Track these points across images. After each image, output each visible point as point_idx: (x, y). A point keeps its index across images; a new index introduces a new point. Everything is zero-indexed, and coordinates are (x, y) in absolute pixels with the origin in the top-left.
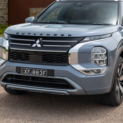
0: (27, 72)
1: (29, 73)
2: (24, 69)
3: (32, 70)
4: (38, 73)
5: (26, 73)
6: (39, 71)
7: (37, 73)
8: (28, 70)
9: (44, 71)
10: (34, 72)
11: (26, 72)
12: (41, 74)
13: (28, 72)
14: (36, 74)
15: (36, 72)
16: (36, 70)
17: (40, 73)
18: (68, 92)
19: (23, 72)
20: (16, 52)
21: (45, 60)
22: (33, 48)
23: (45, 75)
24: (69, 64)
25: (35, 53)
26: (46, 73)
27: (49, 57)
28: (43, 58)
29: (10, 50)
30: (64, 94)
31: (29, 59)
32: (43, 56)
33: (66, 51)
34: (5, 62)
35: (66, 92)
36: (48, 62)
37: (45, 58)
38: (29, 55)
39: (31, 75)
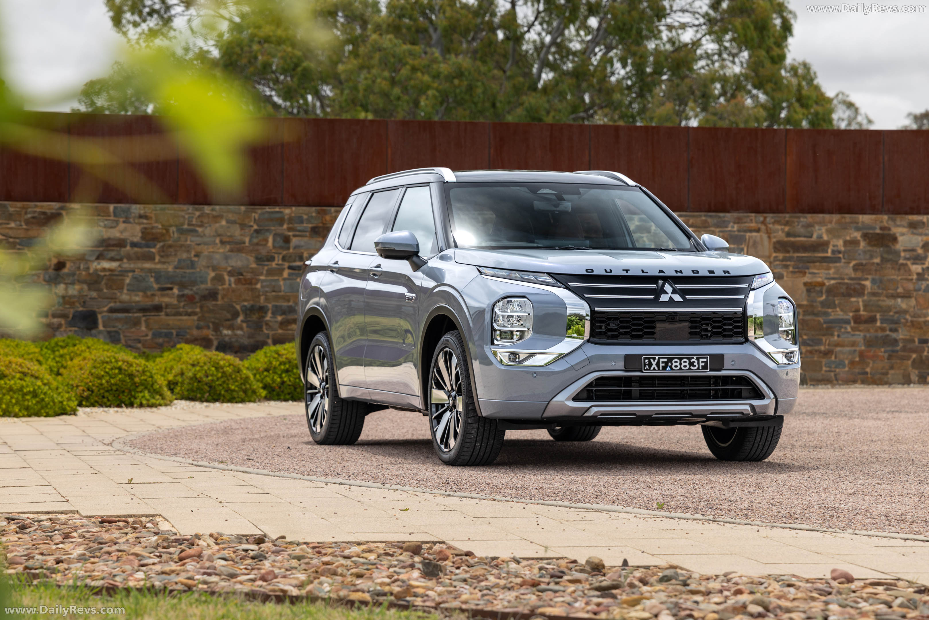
0: (658, 364)
1: (664, 368)
2: (649, 359)
3: (670, 360)
4: (687, 364)
5: (654, 369)
6: (689, 359)
7: (685, 366)
8: (661, 360)
9: (701, 360)
10: (678, 364)
11: (654, 365)
12: (695, 366)
13: (661, 365)
14: (681, 369)
15: (681, 364)
16: (681, 359)
17: (691, 364)
18: (752, 407)
19: (647, 367)
20: (616, 319)
21: (696, 333)
22: (665, 304)
23: (705, 368)
24: (747, 340)
25: (671, 317)
26: (706, 363)
27: (707, 324)
28: (691, 328)
29: (593, 313)
30: (745, 412)
31: (653, 333)
32: (691, 322)
33: (740, 309)
34: (580, 347)
35: (748, 407)
36: (702, 336)
37: (696, 327)
38: (653, 322)
39: (668, 372)
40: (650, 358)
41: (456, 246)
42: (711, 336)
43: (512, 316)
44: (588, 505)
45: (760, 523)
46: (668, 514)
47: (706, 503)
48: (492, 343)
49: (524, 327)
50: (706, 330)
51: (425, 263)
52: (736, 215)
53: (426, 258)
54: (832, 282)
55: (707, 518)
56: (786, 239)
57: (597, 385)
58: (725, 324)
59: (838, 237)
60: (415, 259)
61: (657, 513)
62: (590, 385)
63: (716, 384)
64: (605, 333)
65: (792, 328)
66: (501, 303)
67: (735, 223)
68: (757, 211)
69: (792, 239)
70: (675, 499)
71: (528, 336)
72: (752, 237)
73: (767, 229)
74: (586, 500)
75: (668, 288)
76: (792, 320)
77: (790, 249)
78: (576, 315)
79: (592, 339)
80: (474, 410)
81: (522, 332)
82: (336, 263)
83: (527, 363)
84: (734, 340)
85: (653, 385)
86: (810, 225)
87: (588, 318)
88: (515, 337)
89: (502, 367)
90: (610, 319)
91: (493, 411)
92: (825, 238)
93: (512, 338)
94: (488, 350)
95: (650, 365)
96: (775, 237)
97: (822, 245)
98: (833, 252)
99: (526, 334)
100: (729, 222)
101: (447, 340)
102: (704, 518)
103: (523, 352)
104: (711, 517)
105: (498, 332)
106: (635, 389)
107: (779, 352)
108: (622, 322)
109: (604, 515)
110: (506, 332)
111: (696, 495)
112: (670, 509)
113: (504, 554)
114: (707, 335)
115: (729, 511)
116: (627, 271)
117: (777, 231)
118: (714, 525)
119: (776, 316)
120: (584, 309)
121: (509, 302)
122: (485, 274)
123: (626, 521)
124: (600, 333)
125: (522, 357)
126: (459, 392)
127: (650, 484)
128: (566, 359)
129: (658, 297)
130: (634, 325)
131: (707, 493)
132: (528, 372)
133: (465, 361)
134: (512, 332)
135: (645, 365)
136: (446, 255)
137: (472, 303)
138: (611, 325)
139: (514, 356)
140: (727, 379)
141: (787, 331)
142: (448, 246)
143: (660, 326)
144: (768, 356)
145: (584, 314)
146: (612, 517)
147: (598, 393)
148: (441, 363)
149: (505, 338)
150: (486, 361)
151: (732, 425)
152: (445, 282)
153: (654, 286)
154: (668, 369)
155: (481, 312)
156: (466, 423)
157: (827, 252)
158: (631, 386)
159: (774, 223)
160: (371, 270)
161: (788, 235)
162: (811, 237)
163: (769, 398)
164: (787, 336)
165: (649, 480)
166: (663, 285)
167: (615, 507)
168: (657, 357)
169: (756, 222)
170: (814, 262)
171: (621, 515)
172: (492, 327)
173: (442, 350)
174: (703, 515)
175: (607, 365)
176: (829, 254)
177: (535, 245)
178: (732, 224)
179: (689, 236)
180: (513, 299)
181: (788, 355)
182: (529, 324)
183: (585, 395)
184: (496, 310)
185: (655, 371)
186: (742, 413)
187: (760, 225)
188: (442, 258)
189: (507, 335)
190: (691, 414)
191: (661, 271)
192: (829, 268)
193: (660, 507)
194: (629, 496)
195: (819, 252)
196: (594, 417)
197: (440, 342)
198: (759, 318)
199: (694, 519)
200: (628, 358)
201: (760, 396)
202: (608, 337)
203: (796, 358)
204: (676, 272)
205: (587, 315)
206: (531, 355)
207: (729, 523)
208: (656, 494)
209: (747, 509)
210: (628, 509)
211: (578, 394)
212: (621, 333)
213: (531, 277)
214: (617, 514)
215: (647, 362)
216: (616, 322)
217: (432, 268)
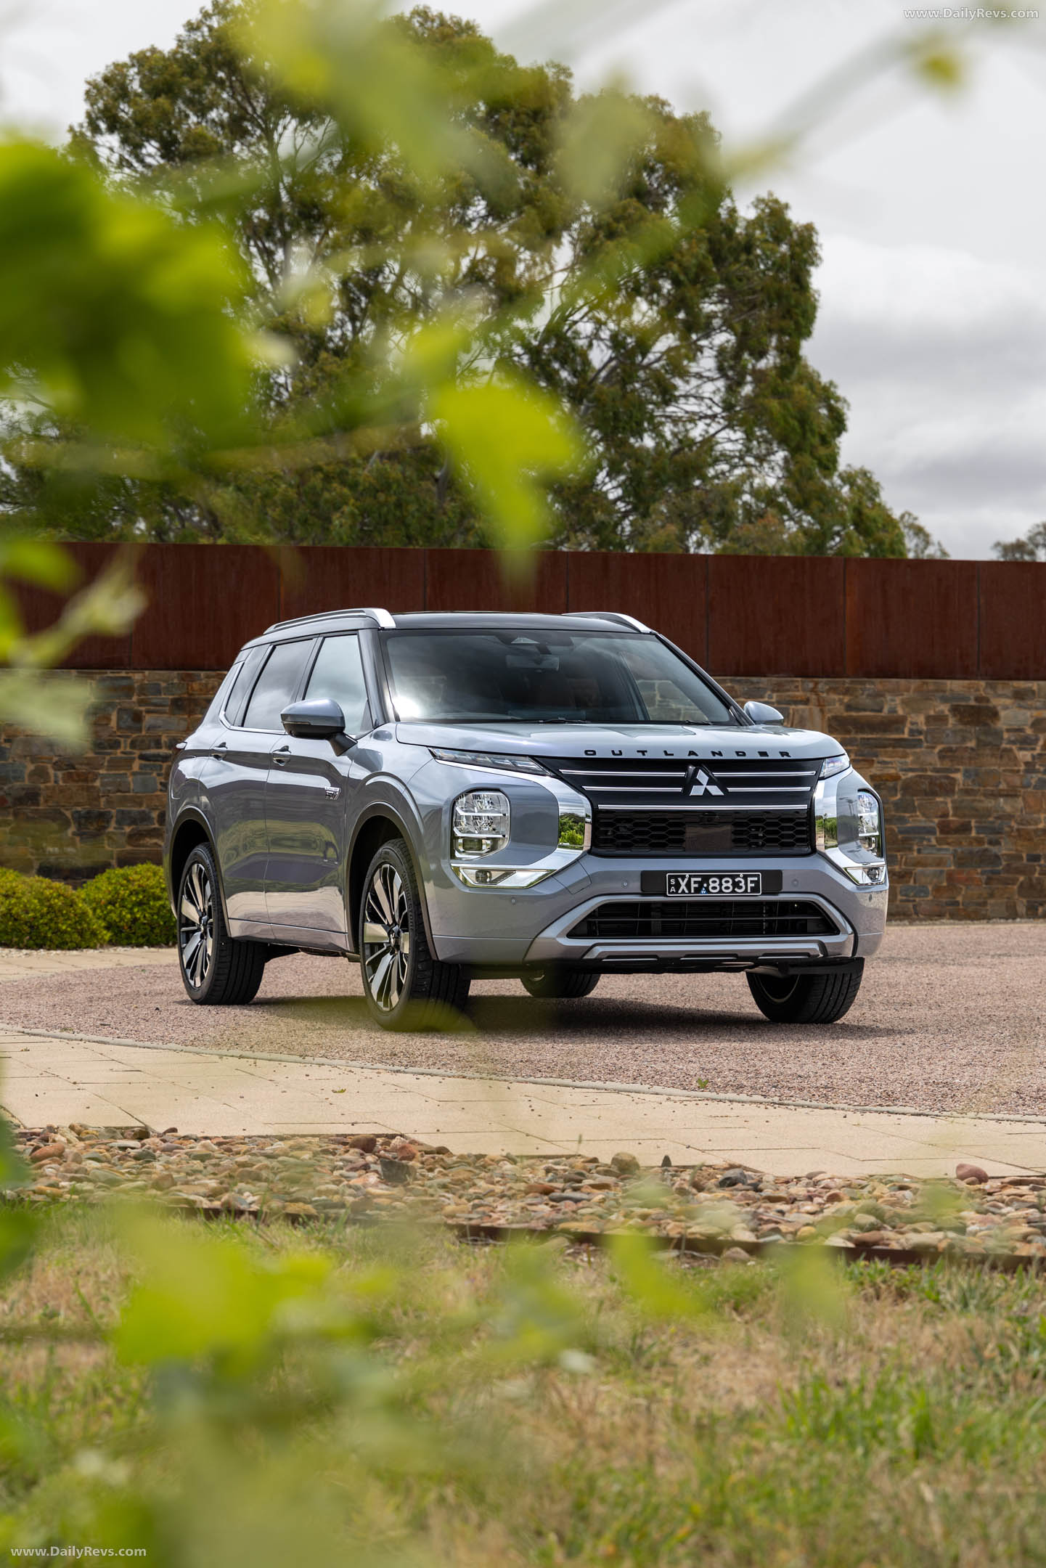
0: (688, 885)
1: (698, 890)
2: (676, 877)
3: (706, 879)
4: (729, 885)
5: (683, 892)
6: (733, 877)
7: (727, 888)
8: (693, 880)
9: (749, 879)
10: (716, 885)
11: (683, 886)
12: (741, 887)
13: (693, 886)
14: (721, 891)
15: (721, 885)
16: (721, 878)
17: (736, 885)
18: (822, 945)
19: (673, 889)
20: (628, 821)
21: (741, 841)
22: (697, 799)
23: (755, 890)
24: (814, 850)
25: (708, 818)
26: (757, 883)
27: (757, 829)
28: (735, 833)
29: (596, 812)
30: (812, 953)
31: (682, 841)
32: (735, 824)
33: (805, 807)
34: (577, 861)
35: (815, 946)
36: (750, 845)
37: (741, 833)
38: (682, 825)
39: (703, 897)
40: (678, 876)
41: (398, 719)
42: (763, 845)
43: (480, 818)
44: (599, 1084)
45: (846, 1106)
46: (714, 1095)
47: (766, 1079)
48: (453, 856)
49: (498, 833)
50: (756, 837)
51: (353, 743)
52: (774, 679)
53: (354, 737)
54: (910, 774)
55: (770, 1100)
56: (845, 714)
57: (601, 915)
58: (783, 828)
59: (918, 711)
60: (338, 737)
61: (699, 1093)
62: (592, 915)
63: (770, 913)
64: (612, 841)
65: (877, 833)
66: (464, 799)
67: (773, 691)
68: (804, 674)
69: (854, 714)
70: (722, 1075)
71: (504, 845)
72: (798, 710)
73: (818, 700)
74: (595, 1076)
75: (702, 777)
76: (876, 823)
77: (851, 728)
78: (571, 816)
79: (594, 850)
80: (427, 951)
81: (495, 840)
82: (223, 745)
83: (501, 884)
84: (796, 850)
85: (682, 915)
86: (879, 695)
87: (589, 820)
88: (484, 847)
89: (467, 891)
90: (619, 821)
91: (454, 953)
92: (900, 712)
93: (480, 849)
94: (447, 865)
95: (678, 886)
96: (830, 711)
97: (894, 723)
98: (911, 732)
99: (500, 842)
100: (765, 690)
101: (386, 853)
102: (766, 1100)
103: (495, 868)
104: (776, 1099)
105: (460, 841)
106: (656, 921)
107: (858, 868)
108: (636, 825)
109: (623, 1096)
110: (471, 840)
111: (751, 1069)
112: (717, 1088)
113: (494, 1151)
114: (757, 844)
115: (801, 1090)
116: (643, 752)
117: (833, 702)
118: (781, 1110)
119: (854, 817)
120: (583, 808)
121: (476, 797)
122: (441, 758)
123: (656, 1105)
124: (606, 841)
125: (495, 875)
126: (405, 926)
127: (682, 1055)
128: (559, 877)
129: (687, 789)
130: (654, 829)
131: (765, 1066)
132: (501, 897)
133: (413, 881)
134: (480, 840)
135: (670, 886)
136: (382, 732)
137: (422, 799)
138: (622, 829)
139: (483, 874)
140: (786, 907)
141: (869, 838)
142: (386, 720)
143: (691, 832)
144: (843, 872)
145: (583, 815)
146: (636, 1100)
147: (603, 926)
148: (378, 886)
149: (471, 849)
150: (443, 881)
151: (793, 971)
152: (384, 770)
153: (682, 774)
154: (703, 891)
155: (436, 812)
156: (414, 970)
157: (903, 733)
158: (650, 917)
159: (828, 691)
160: (274, 755)
161: (849, 707)
162: (880, 710)
163: (846, 932)
164: (870, 845)
165: (678, 1049)
166: (696, 772)
167: (637, 1086)
168: (687, 875)
169: (804, 690)
170: (885, 747)
171: (648, 1097)
172: (452, 832)
173: (380, 866)
174: (765, 1096)
175: (616, 887)
176: (906, 736)
177: (509, 718)
178: (769, 693)
179: (727, 705)
180: (482, 794)
181: (872, 872)
182: (505, 829)
183: (585, 929)
184: (458, 809)
185: (683, 894)
186: (808, 954)
187: (808, 694)
188: (377, 736)
189: (473, 845)
190: (736, 956)
191: (692, 753)
192: (905, 756)
193: (703, 1086)
194: (656, 1071)
195: (891, 732)
196: (598, 960)
197: (377, 855)
198: (831, 819)
199: (752, 1102)
200: (646, 876)
201: (832, 929)
202: (618, 847)
203: (882, 876)
204: (714, 753)
205: (587, 816)
206: (508, 873)
207: (803, 1106)
208: (694, 1068)
209: (826, 1087)
210: (657, 1089)
211: (574, 928)
212: (636, 841)
213: (507, 762)
214: (641, 1096)
215: (673, 881)
216: (628, 825)
217: (364, 750)
